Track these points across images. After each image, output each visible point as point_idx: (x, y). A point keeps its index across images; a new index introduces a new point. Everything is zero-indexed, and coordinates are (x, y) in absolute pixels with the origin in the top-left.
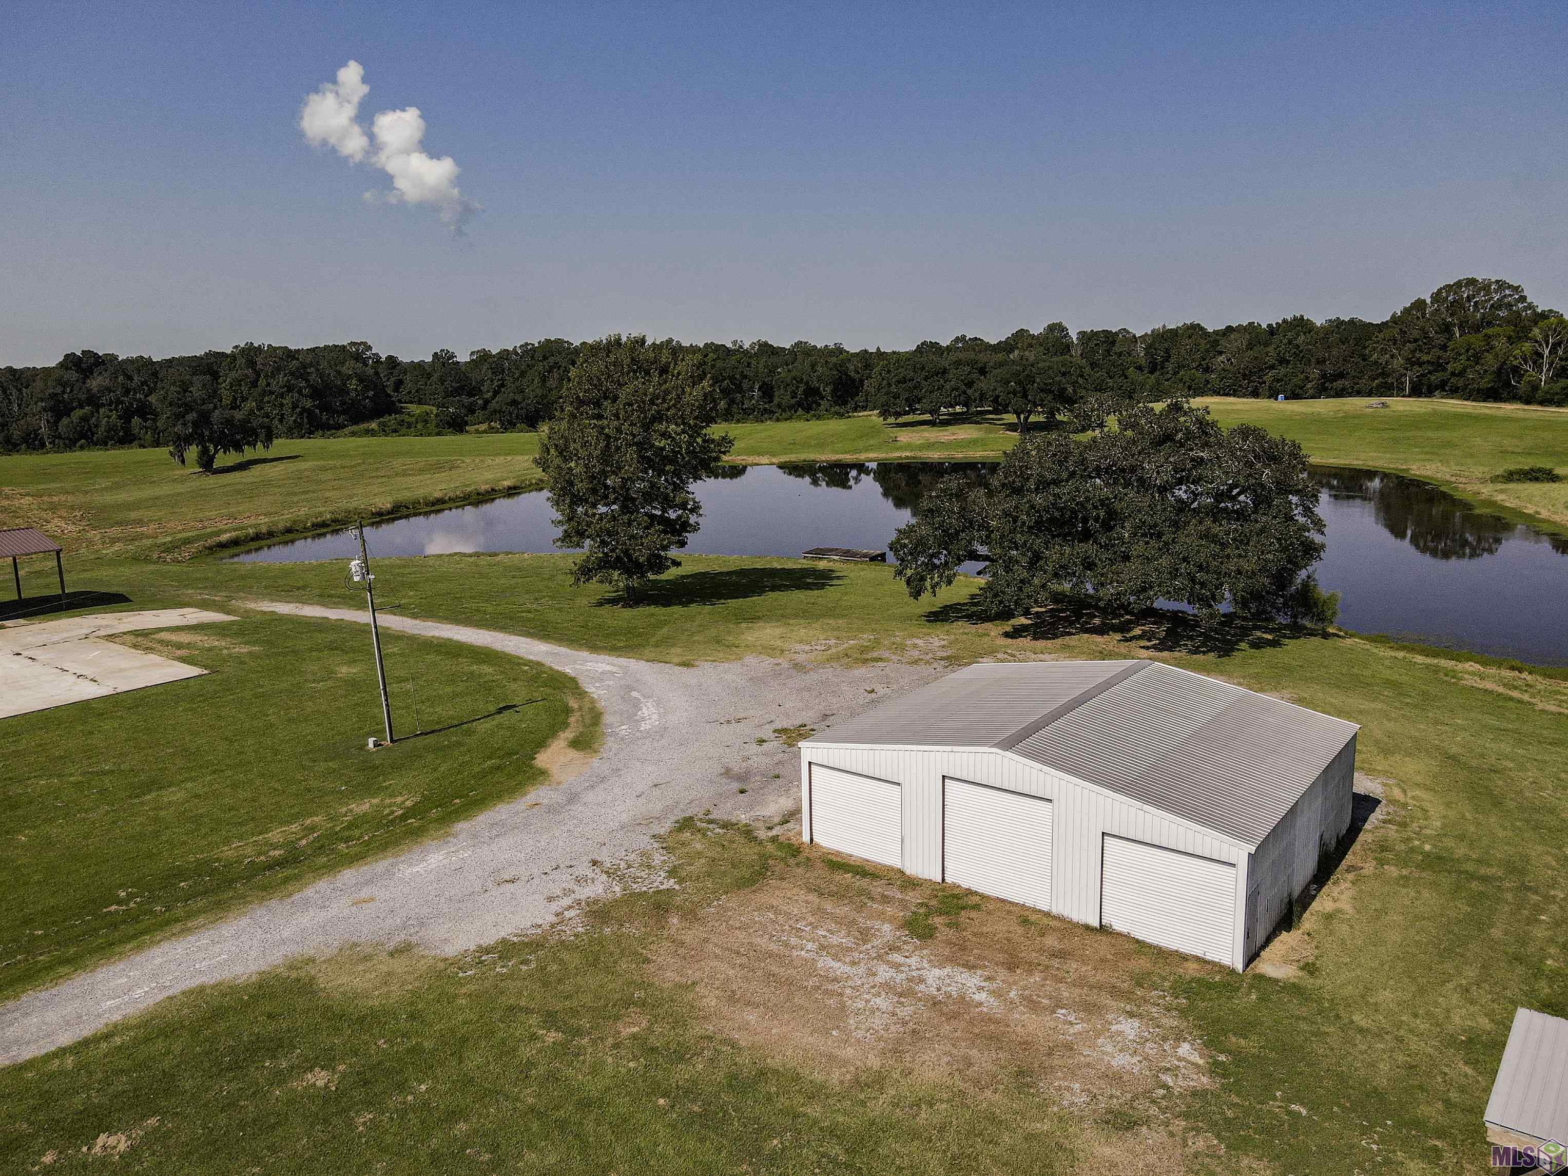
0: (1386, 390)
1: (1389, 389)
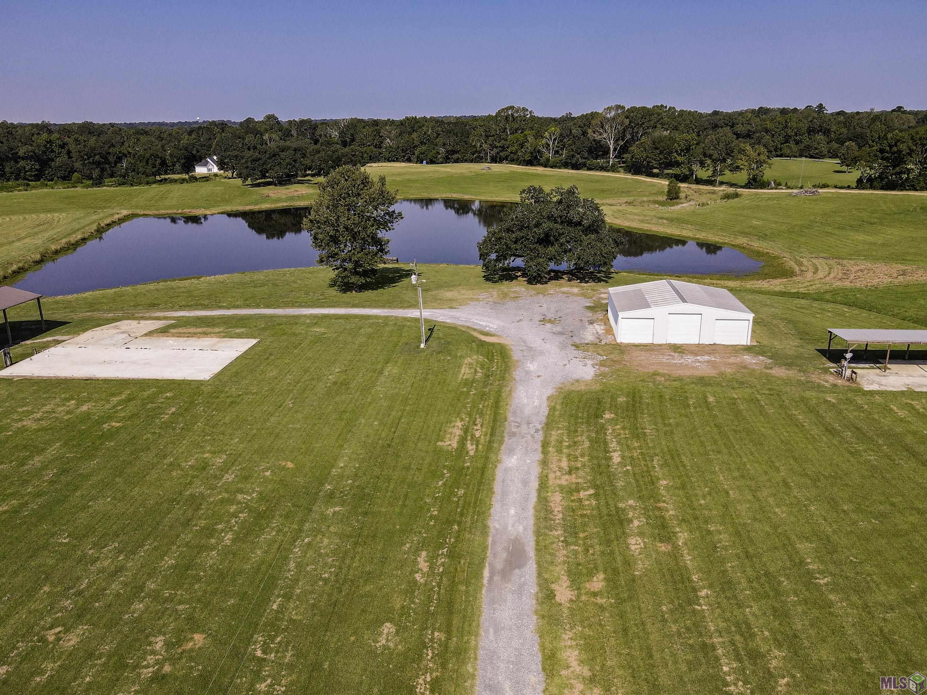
0: (479, 160)
1: (481, 159)
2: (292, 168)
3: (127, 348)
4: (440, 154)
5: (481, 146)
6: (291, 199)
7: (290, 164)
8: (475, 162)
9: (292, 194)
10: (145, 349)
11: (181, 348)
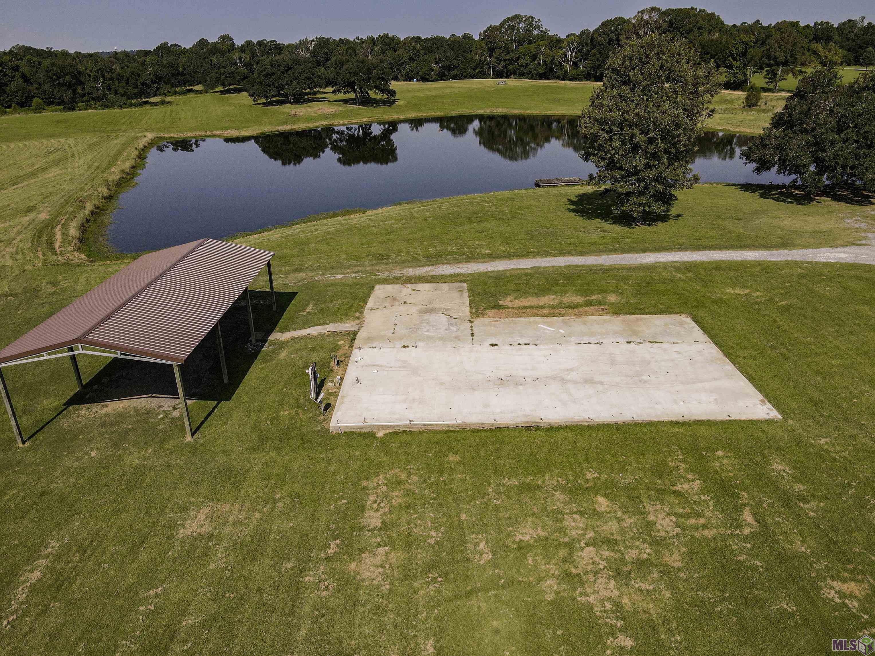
1: (484, 74)
2: (311, 83)
3: (492, 345)
4: (433, 70)
5: (485, 60)
6: (325, 117)
7: (309, 79)
8: (477, 78)
9: (321, 112)
10: (525, 344)
11: (586, 339)
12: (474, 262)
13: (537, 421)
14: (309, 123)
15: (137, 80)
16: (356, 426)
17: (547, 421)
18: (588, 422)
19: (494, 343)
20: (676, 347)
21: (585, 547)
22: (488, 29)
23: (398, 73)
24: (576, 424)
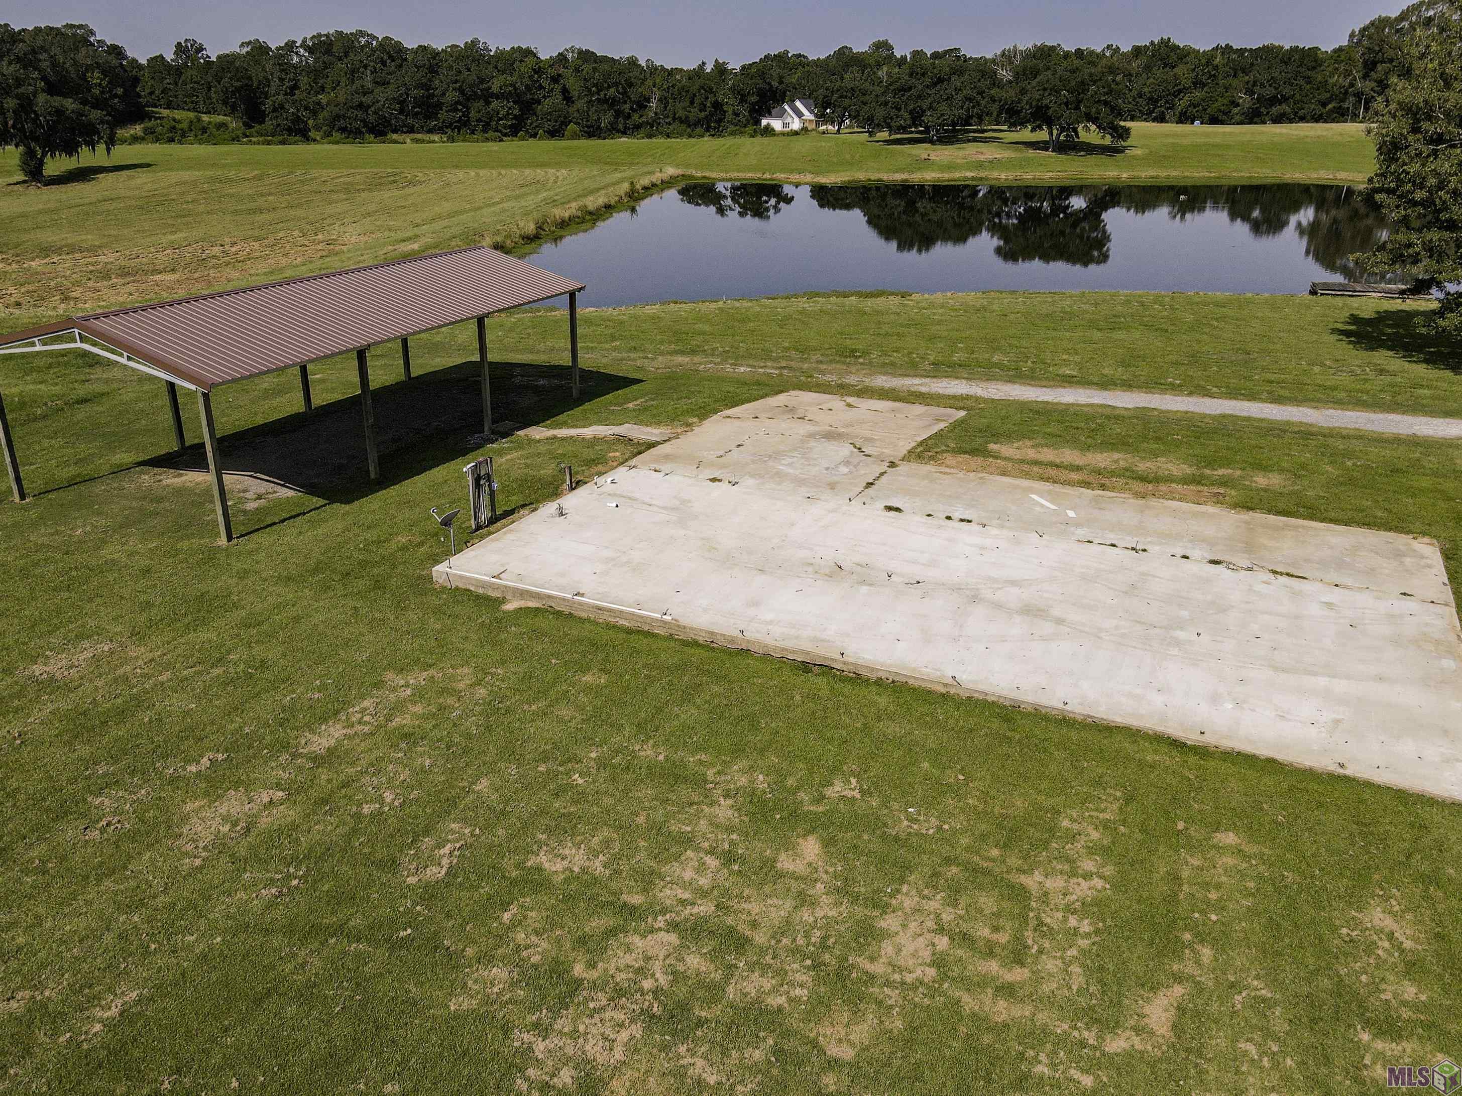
1: (1343, 115)
2: (973, 107)
3: (889, 508)
4: (1238, 105)
5: (1352, 85)
6: (980, 165)
7: (970, 100)
8: (1326, 122)
9: (975, 158)
10: (962, 520)
11: (1111, 538)
12: (1021, 384)
13: (829, 655)
14: (943, 172)
15: (707, 98)
16: (477, 580)
17: (851, 660)
18: (945, 685)
19: (895, 505)
20: (1333, 596)
21: (660, 929)
22: (1372, 24)
23: (1168, 109)
24: (916, 684)
